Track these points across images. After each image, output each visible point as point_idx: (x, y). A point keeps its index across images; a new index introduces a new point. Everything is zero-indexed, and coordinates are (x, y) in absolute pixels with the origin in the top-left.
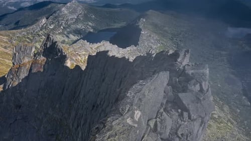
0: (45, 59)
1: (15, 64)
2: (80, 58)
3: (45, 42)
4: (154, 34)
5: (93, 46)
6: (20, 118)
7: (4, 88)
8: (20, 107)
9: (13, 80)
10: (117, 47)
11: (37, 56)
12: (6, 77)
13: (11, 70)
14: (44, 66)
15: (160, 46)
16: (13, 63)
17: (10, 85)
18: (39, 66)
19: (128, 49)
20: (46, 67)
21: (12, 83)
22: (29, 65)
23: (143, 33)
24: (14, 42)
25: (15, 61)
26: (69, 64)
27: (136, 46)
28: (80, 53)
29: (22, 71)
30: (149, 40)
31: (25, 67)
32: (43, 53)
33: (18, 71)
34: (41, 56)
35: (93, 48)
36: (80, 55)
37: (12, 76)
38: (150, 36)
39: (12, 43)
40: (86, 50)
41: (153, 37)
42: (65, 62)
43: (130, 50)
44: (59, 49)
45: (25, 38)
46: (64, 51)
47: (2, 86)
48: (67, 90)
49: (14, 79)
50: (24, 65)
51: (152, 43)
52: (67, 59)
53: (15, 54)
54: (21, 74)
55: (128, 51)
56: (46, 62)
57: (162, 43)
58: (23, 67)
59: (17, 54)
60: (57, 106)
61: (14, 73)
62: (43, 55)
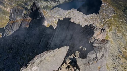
0: (31, 19)
1: (11, 20)
2: (55, 20)
3: (32, 7)
4: (112, 6)
5: (65, 12)
6: (11, 56)
7: (2, 35)
8: (12, 49)
9: (8, 31)
10: (82, 13)
11: (26, 16)
12: (4, 28)
13: (8, 24)
14: (30, 24)
15: (114, 15)
16: (10, 19)
17: (7, 34)
18: (27, 23)
19: (91, 15)
20: (31, 24)
21: (8, 33)
22: (20, 22)
23: (103, 4)
24: (13, 4)
25: (11, 18)
26: (46, 24)
27: (96, 14)
28: (55, 17)
29: (15, 25)
30: (107, 10)
31: (17, 23)
32: (30, 15)
33: (12, 25)
34: (29, 17)
35: (65, 14)
36: (55, 18)
37: (8, 28)
38: (108, 7)
39: (11, 5)
40: (60, 15)
41: (110, 8)
42: (43, 23)
43: (92, 16)
44: (40, 13)
45: (20, 2)
46: (43, 15)
47: (1, 34)
48: (43, 41)
49: (10, 30)
50: (17, 21)
51: (109, 12)
52: (45, 21)
53: (11, 14)
54: (14, 27)
55: (90, 17)
56: (31, 21)
57: (116, 13)
58: (16, 23)
59: (13, 14)
60: (36, 51)
61: (10, 26)
62: (30, 16)
